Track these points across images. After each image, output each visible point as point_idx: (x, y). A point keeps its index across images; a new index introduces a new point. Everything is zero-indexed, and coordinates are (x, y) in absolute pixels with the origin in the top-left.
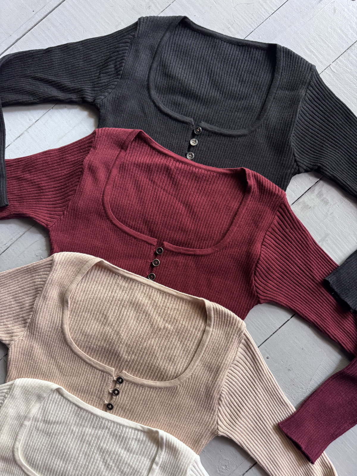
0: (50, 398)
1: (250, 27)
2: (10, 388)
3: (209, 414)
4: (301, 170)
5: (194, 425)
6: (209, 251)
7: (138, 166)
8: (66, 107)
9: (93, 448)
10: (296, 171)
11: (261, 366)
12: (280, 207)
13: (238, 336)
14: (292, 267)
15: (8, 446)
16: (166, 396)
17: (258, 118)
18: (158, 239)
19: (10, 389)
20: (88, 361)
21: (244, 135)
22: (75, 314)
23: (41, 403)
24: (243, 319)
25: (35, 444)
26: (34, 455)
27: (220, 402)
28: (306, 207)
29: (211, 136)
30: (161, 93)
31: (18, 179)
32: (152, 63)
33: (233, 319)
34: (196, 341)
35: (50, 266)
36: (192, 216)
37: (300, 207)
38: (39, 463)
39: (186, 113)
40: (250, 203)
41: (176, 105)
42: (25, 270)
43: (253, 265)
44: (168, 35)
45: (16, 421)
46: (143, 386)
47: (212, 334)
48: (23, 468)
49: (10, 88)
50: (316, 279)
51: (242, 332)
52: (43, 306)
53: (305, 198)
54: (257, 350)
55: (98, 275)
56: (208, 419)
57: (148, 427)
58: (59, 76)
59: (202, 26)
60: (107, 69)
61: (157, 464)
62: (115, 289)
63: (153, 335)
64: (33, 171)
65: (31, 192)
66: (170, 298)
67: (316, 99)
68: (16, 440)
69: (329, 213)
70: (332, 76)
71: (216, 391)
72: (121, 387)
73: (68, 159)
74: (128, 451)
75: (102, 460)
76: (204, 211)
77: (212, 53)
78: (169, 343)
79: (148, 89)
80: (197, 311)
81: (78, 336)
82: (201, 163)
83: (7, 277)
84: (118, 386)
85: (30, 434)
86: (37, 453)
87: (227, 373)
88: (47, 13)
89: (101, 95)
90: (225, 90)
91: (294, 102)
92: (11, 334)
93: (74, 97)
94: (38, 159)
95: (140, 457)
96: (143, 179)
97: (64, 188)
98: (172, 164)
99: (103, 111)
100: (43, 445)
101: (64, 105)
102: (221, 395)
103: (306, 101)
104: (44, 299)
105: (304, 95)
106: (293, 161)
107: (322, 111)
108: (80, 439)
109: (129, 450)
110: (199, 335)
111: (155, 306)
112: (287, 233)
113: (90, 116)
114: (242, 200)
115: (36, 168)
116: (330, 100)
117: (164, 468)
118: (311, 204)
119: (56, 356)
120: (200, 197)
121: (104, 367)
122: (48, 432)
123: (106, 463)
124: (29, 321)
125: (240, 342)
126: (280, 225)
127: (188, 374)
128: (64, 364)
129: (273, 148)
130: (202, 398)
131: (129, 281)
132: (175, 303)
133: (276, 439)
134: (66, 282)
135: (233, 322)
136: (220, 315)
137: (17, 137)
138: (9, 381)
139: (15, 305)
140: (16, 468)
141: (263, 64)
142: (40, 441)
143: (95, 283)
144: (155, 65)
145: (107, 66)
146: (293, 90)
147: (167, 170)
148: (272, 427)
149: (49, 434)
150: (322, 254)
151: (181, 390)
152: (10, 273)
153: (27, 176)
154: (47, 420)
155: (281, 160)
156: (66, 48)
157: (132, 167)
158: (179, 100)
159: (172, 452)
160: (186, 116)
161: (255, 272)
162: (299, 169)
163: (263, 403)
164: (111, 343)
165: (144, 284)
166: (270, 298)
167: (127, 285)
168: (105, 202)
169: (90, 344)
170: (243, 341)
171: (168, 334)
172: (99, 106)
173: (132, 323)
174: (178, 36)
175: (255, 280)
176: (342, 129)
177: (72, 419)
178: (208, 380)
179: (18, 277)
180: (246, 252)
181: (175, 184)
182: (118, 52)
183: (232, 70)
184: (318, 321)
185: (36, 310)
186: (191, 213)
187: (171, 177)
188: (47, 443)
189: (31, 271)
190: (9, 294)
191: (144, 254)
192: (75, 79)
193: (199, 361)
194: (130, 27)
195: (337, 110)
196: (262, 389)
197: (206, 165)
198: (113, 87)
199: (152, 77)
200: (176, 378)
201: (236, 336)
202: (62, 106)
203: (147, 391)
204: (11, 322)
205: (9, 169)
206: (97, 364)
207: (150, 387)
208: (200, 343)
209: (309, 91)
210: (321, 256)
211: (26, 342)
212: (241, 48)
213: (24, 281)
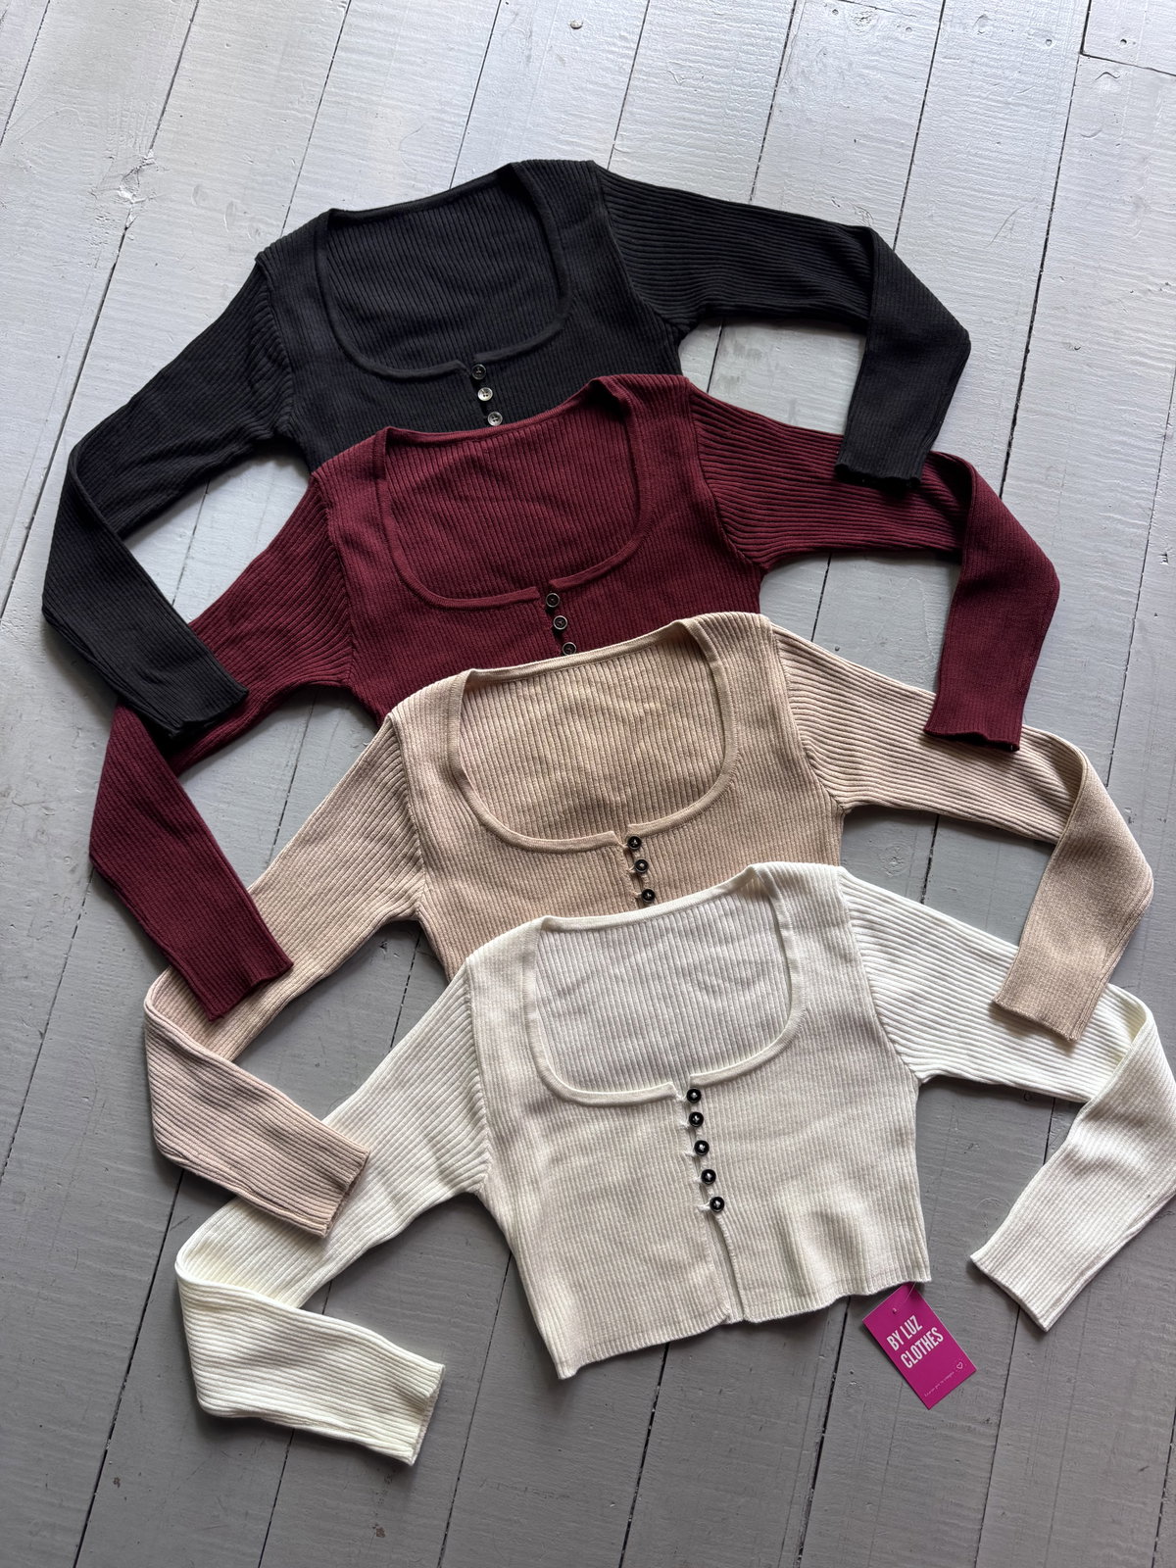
0: (543, 950)
1: (445, 165)
2: (467, 979)
3: (810, 793)
4: (684, 328)
5: (799, 830)
6: (632, 545)
7: (421, 488)
8: (229, 477)
9: (669, 978)
10: (677, 335)
11: (835, 665)
12: (693, 403)
13: (766, 642)
14: (775, 484)
15: (530, 1078)
16: (724, 815)
17: (561, 293)
18: (537, 585)
19: (466, 981)
20: (562, 848)
21: (557, 334)
22: (488, 791)
23: (533, 968)
24: (756, 609)
25: (571, 1042)
26: (581, 1063)
27: (812, 761)
28: (732, 382)
29: (506, 367)
30: (375, 353)
31: (233, 641)
32: (328, 315)
33: (742, 620)
34: (710, 699)
35: (393, 738)
36: (565, 511)
37: (722, 388)
38: (599, 1071)
39: (439, 359)
40: (644, 429)
41: (413, 357)
42: (354, 776)
43: (714, 519)
44: (321, 256)
45: (513, 1028)
46: (676, 826)
47: (726, 668)
48: (580, 1099)
49: (112, 503)
50: (823, 478)
51: (768, 630)
52: (428, 809)
53: (720, 370)
54: (813, 645)
55: (481, 705)
56: (813, 803)
57: (731, 879)
58: (184, 432)
59: (368, 208)
60: (259, 370)
61: (786, 927)
62: (524, 707)
63: (634, 735)
64: (250, 611)
65: (274, 648)
66: (623, 661)
67: (629, 210)
68: (534, 1057)
69: (773, 368)
70: (629, 161)
71: (792, 746)
72: (642, 853)
73: (298, 555)
74: (727, 942)
75: (697, 988)
76: (578, 490)
77: (414, 242)
78: (670, 731)
79: (350, 358)
80: (679, 653)
81: (518, 820)
82: (520, 419)
83: (331, 810)
84: (637, 855)
85: (551, 1033)
86: (584, 1056)
87: (790, 711)
88: (85, 345)
89: (281, 416)
90: (477, 285)
91: (599, 235)
92: (404, 895)
93: (234, 448)
94: (247, 585)
95: (753, 937)
96: (445, 505)
97: (324, 605)
98: (474, 450)
99: (302, 439)
100: (585, 1036)
101: (224, 475)
102: (805, 749)
103: (616, 222)
104: (422, 798)
105: (606, 213)
106: (661, 322)
107: (651, 222)
108: (638, 980)
109: (727, 940)
110: (707, 686)
111: (607, 689)
112: (731, 439)
113: (281, 464)
114: (627, 432)
115: (252, 604)
116: (651, 198)
117: (802, 926)
118: (735, 373)
119: (504, 879)
120: (556, 472)
121: (596, 839)
122: (579, 1009)
123: (706, 988)
124: (419, 852)
125: (777, 650)
126: (712, 432)
127: (732, 753)
128: (526, 882)
129: (617, 325)
130: (780, 775)
131: (537, 679)
132: (635, 662)
133: (939, 759)
134: (438, 747)
135: (744, 626)
136: (718, 630)
137: (177, 578)
138: (454, 974)
139: (377, 848)
140: (566, 1110)
141: (508, 208)
142: (575, 1032)
143: (485, 720)
144: (335, 315)
145: (256, 365)
146: (584, 217)
147: (474, 465)
148: (919, 745)
149: (582, 1011)
150: (807, 435)
151: (739, 787)
152: (331, 800)
153: (246, 626)
154: (563, 990)
155: (642, 335)
156: (162, 380)
157: (413, 498)
158: (412, 345)
159: (795, 890)
160: (443, 362)
161: (725, 528)
162: (679, 329)
163: (879, 719)
164: (578, 793)
165: (565, 667)
166: (775, 551)
167: (538, 688)
168: (409, 581)
169: (546, 818)
170: (780, 645)
171: (658, 719)
172: (290, 435)
173: (590, 739)
174: (340, 249)
175: (733, 542)
176: (700, 229)
177: (602, 957)
178: (771, 741)
179: (349, 799)
180: (689, 507)
181: (502, 478)
182: (259, 331)
183: (466, 247)
184: (873, 537)
185: (420, 824)
186: (561, 507)
187: (488, 471)
188: (589, 1029)
189: (366, 771)
190: (353, 836)
191: (531, 624)
192: (214, 421)
193: (734, 723)
194: (249, 280)
195: (674, 205)
196: (861, 699)
197: (529, 417)
198: (290, 391)
199: (344, 338)
200: (718, 775)
201: (765, 644)
202: (221, 478)
203: (690, 830)
204: (390, 879)
205: (205, 638)
206: (579, 842)
207: (689, 819)
208: (718, 696)
209: (610, 205)
210: (806, 439)
211: (438, 891)
212: (456, 205)
213: (365, 798)
